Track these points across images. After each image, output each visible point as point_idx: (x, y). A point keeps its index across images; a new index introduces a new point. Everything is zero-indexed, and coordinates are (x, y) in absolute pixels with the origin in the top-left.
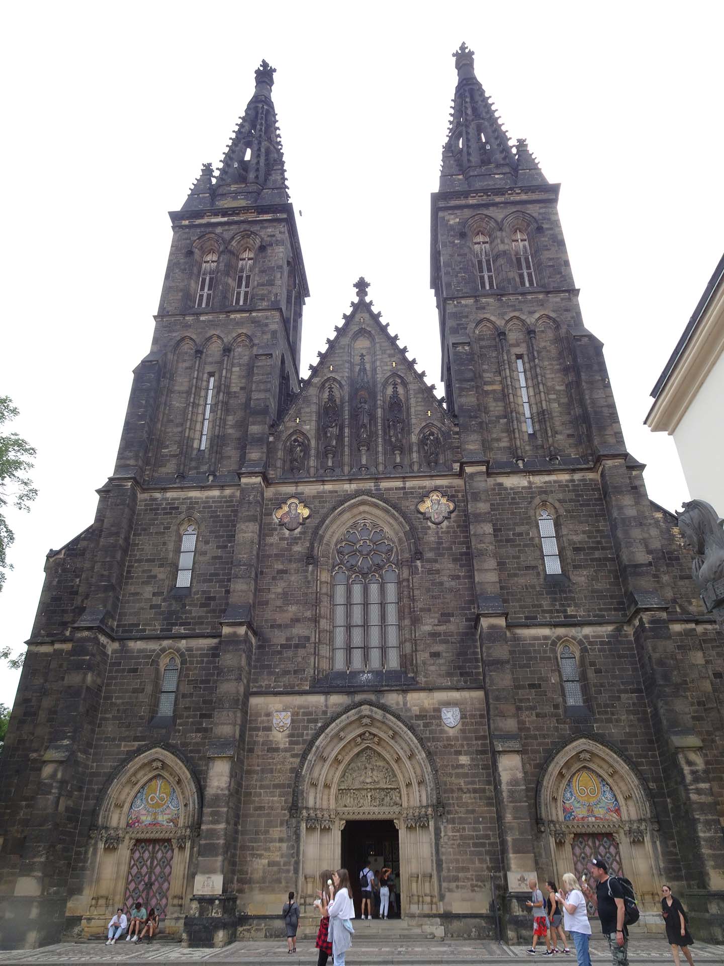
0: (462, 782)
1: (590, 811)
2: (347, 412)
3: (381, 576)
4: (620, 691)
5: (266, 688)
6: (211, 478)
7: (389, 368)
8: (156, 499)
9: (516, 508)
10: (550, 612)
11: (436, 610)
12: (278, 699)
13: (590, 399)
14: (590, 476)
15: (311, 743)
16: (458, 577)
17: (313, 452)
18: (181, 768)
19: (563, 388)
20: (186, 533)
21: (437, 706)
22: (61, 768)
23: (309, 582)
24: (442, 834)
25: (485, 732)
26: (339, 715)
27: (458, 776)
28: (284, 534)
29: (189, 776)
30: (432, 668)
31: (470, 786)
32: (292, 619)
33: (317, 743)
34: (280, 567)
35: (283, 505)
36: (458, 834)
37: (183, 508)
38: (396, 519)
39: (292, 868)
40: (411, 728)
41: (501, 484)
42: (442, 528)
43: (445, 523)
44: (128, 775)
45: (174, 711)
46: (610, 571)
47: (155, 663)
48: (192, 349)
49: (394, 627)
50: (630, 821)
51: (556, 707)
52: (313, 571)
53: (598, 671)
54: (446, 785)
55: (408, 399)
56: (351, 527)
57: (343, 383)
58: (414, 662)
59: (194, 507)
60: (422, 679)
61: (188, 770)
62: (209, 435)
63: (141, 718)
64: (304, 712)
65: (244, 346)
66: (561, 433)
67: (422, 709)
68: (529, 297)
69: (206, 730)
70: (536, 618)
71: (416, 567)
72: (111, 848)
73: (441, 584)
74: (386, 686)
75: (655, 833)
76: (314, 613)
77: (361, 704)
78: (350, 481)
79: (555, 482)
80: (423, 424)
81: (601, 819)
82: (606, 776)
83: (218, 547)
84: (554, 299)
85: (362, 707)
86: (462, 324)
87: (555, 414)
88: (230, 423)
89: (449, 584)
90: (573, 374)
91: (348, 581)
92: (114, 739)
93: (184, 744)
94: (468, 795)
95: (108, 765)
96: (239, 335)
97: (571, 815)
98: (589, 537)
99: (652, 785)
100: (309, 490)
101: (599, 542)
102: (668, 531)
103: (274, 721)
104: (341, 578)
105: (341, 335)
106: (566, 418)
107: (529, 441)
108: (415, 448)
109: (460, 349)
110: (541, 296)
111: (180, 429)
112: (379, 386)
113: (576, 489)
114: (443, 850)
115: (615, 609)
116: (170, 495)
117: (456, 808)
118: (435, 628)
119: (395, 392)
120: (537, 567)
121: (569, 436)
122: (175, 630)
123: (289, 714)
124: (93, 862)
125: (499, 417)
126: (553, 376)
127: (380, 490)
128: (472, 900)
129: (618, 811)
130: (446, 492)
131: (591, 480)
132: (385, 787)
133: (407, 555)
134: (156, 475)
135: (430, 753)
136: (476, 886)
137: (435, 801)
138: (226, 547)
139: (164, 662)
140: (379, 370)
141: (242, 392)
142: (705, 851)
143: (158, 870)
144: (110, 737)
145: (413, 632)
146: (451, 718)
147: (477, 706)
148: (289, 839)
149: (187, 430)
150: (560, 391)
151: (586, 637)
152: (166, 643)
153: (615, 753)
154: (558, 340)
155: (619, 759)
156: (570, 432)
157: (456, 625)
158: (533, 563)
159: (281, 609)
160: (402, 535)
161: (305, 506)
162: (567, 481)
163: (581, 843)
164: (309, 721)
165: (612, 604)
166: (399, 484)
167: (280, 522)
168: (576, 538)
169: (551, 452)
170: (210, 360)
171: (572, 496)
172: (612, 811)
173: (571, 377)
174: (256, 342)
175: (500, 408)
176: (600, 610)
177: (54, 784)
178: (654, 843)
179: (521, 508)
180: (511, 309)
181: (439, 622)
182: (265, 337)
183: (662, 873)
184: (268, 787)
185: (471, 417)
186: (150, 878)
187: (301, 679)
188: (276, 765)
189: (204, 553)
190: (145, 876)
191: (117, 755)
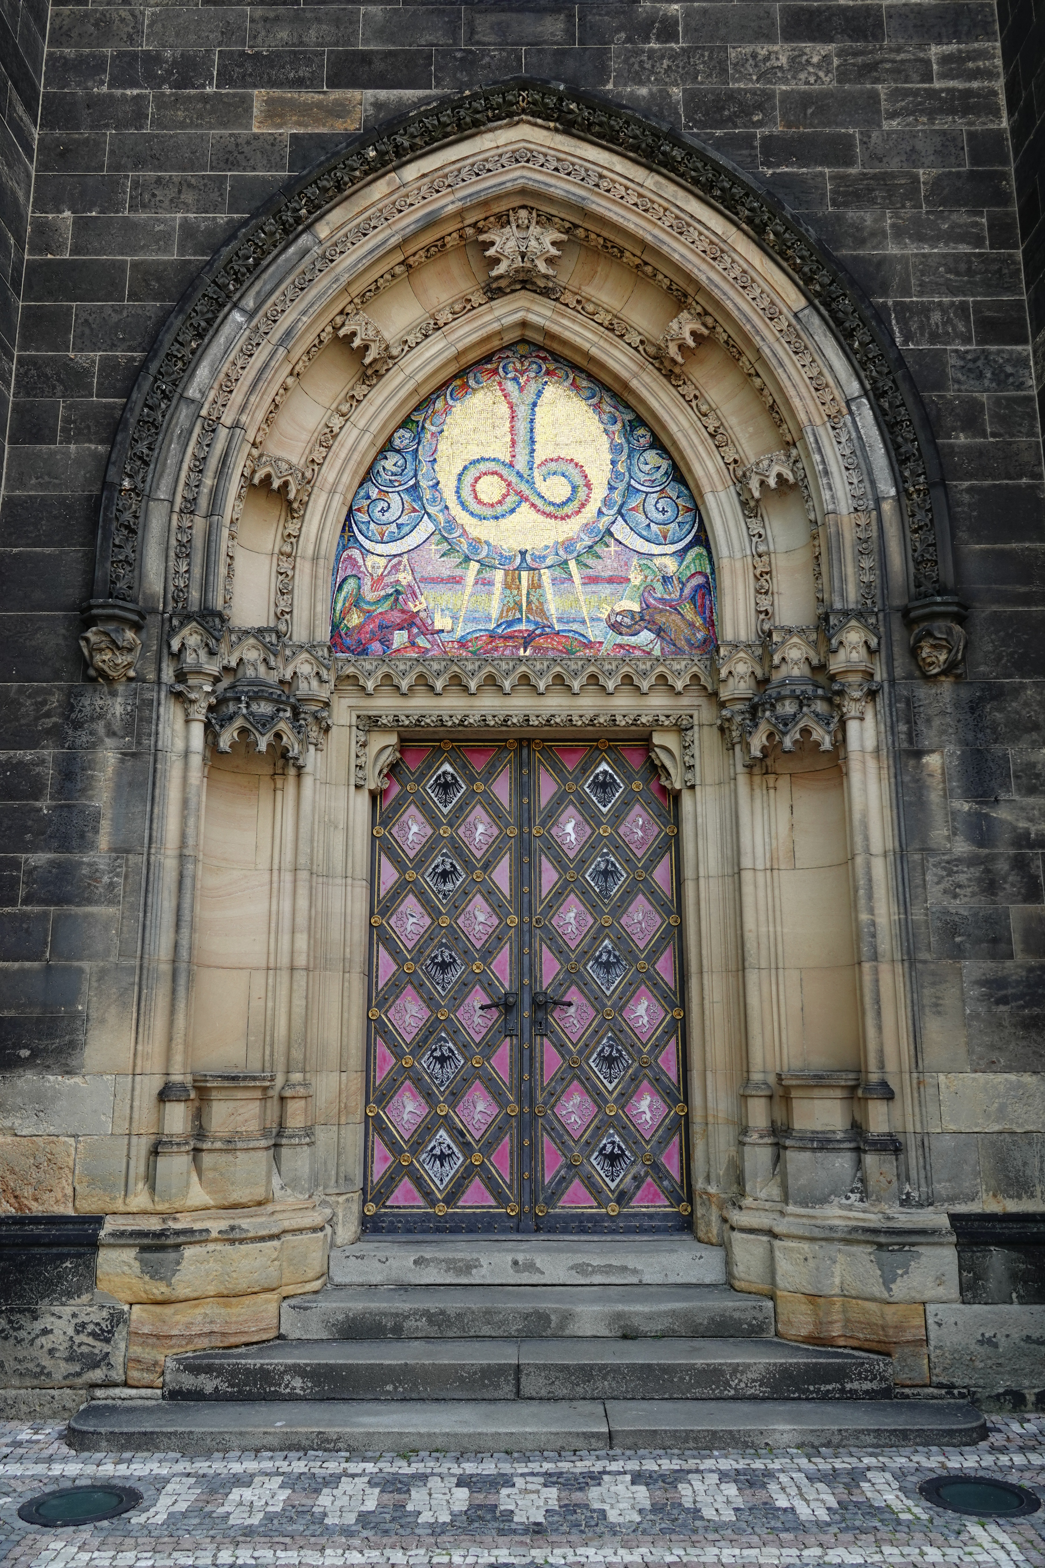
92: (187, 71)
95: (166, 224)
124: (136, 844)
143: (572, 919)
186: (525, 966)
190: (487, 954)
191: (230, 164)
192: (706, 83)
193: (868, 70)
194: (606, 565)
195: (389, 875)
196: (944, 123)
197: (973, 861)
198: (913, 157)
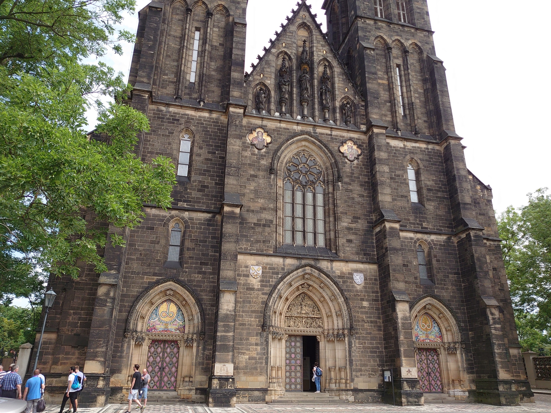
0: (364, 316)
1: (427, 336)
2: (294, 77)
3: (314, 188)
4: (448, 273)
5: (245, 250)
6: (202, 103)
7: (322, 54)
8: (161, 111)
9: (396, 160)
10: (414, 224)
11: (350, 214)
12: (253, 257)
13: (442, 101)
14: (437, 147)
15: (275, 287)
16: (363, 196)
17: (272, 100)
18: (188, 296)
19: (422, 91)
20: (184, 139)
21: (350, 271)
22: (112, 290)
23: (271, 185)
24: (353, 345)
25: (377, 289)
26: (292, 271)
27: (362, 313)
28: (255, 151)
29: (194, 302)
30: (348, 249)
31: (368, 319)
32: (260, 207)
33: (278, 287)
34: (252, 173)
35: (253, 132)
36: (362, 346)
37: (183, 121)
38: (326, 154)
39: (264, 361)
40: (335, 283)
41: (388, 143)
42: (354, 164)
43: (356, 162)
44: (150, 298)
45: (180, 259)
46: (445, 205)
47: (166, 225)
48: (183, 7)
49: (322, 221)
50: (449, 343)
51: (416, 278)
52: (274, 179)
53: (438, 261)
54: (355, 317)
55: (333, 77)
56: (295, 154)
57: (292, 57)
58: (337, 244)
59: (191, 122)
60: (341, 255)
61: (193, 297)
62: (198, 72)
63: (158, 261)
64: (269, 267)
65: (222, 14)
66: (420, 119)
67: (342, 273)
68: (406, 29)
69: (204, 273)
70: (406, 226)
71: (338, 186)
72: (138, 345)
73: (353, 198)
74: (320, 256)
75: (463, 349)
76: (275, 205)
77: (306, 266)
78: (298, 124)
79: (418, 147)
80: (343, 96)
81: (432, 341)
82: (437, 318)
83: (209, 152)
84: (420, 34)
85: (306, 268)
86: (367, 36)
87: (418, 106)
88: (213, 67)
89: (358, 199)
90: (429, 83)
91: (293, 188)
92: (138, 273)
93: (189, 281)
94: (367, 324)
95: (135, 290)
96: (219, 5)
97: (418, 338)
98: (435, 183)
99: (462, 324)
100: (271, 125)
101: (440, 188)
102: (475, 187)
103: (251, 271)
104: (289, 186)
105: (291, 23)
106: (424, 110)
107: (403, 120)
108: (338, 111)
109: (368, 51)
110: (413, 30)
111: (176, 64)
112: (315, 64)
113: (429, 154)
114: (354, 354)
115: (448, 227)
116: (171, 109)
117: (361, 331)
118: (350, 225)
119: (325, 71)
120: (406, 197)
121: (425, 121)
122: (180, 204)
123: (261, 267)
124: (128, 353)
125: (386, 101)
126: (417, 82)
127: (316, 133)
128: (369, 382)
129: (441, 337)
130: (356, 142)
131: (437, 150)
132: (313, 316)
133: (331, 178)
134: (160, 93)
135: (347, 298)
136: (372, 374)
137: (349, 326)
138: (215, 153)
139: (172, 224)
140: (315, 53)
141: (221, 47)
142: (498, 359)
143: (168, 359)
144: (135, 272)
145: (337, 225)
146: (359, 279)
147: (373, 274)
148: (262, 344)
149: (183, 66)
150: (420, 93)
151: (432, 240)
152: (174, 212)
153: (445, 306)
154: (421, 60)
155: (446, 309)
156: (426, 119)
157: (361, 225)
158: (405, 194)
159: (253, 200)
160: (328, 164)
161: (268, 135)
162: (424, 148)
163: (421, 353)
164: (273, 273)
165: (446, 224)
166: (328, 132)
167: (251, 142)
168: (429, 183)
169: (416, 129)
170: (196, 18)
171: (427, 157)
172: (438, 337)
173: (429, 85)
174: (231, 13)
175: (387, 96)
176: (440, 226)
177: (108, 300)
178: (462, 355)
179: (399, 160)
180: (395, 34)
181: (352, 221)
182: (238, 11)
183: (465, 370)
184: (247, 312)
185: (374, 98)
186: (162, 364)
187: (268, 246)
188: (252, 298)
189: (199, 155)
190: (159, 363)
191: (142, 284)
192: (189, 278)
193: (204, 278)
194: (175, 323)
195: (149, 354)
196: (211, 284)
197: (202, 357)
198: (207, 287)
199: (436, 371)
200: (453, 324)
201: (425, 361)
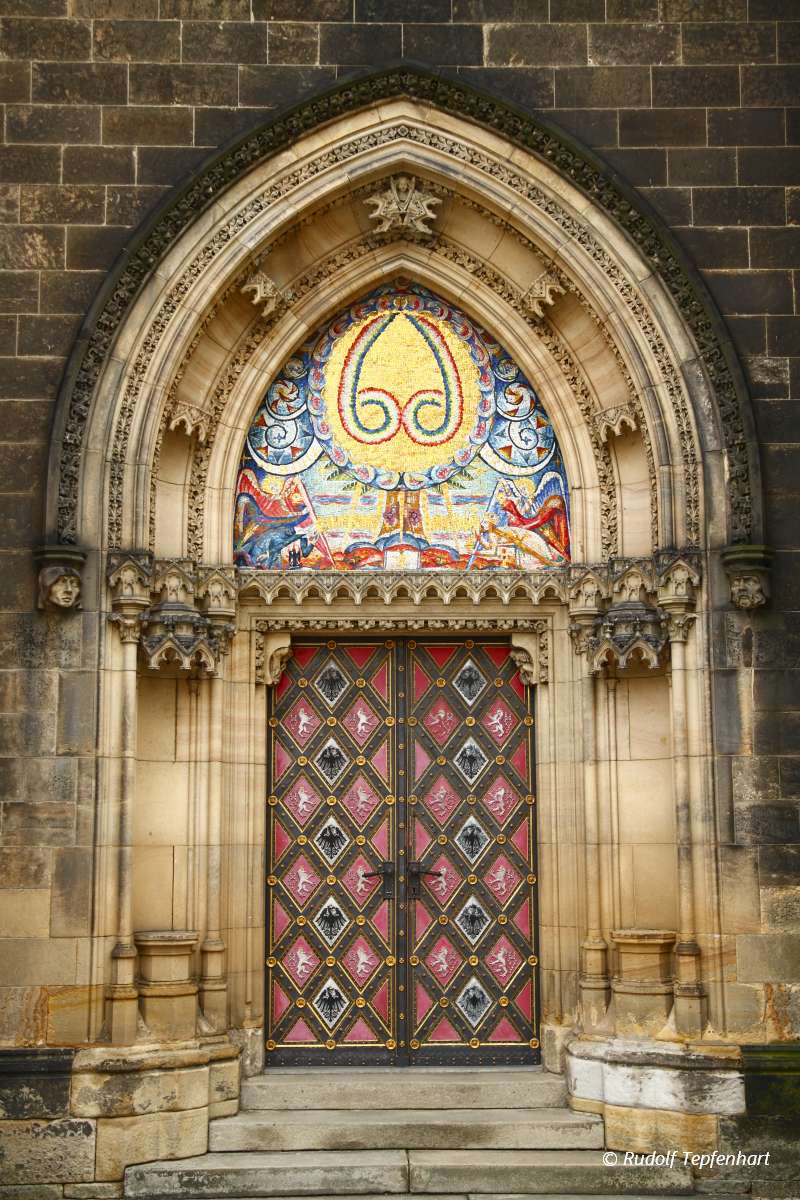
1: (403, 517)
50: (614, 568)
75: (739, 625)
81: (456, 559)
82: (515, 332)
97: (290, 537)
99: (766, 367)
129: (554, 520)
153: (581, 184)
155: (597, 221)
163: (332, 683)
172: (522, 521)
178: (722, 676)
183: (743, 836)
199: (486, 843)
200: (653, 365)
201: (381, 762)
